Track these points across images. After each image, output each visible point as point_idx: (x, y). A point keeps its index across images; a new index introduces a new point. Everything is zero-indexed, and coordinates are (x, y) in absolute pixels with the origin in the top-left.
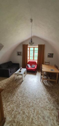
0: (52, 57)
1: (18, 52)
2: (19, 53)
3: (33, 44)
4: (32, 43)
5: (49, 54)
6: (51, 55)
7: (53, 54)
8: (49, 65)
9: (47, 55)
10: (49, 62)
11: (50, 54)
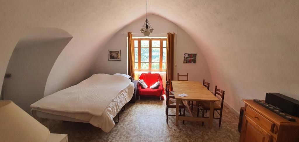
0: (195, 62)
1: (111, 52)
2: (114, 55)
3: (151, 32)
4: (147, 31)
5: (187, 56)
6: (191, 59)
7: (196, 54)
8: (188, 80)
9: (183, 59)
10: (187, 75)
11: (189, 55)
